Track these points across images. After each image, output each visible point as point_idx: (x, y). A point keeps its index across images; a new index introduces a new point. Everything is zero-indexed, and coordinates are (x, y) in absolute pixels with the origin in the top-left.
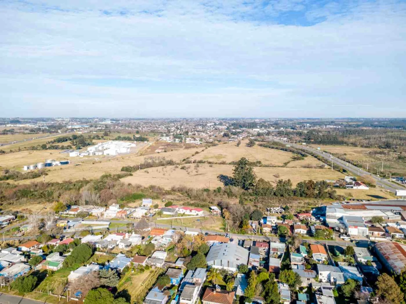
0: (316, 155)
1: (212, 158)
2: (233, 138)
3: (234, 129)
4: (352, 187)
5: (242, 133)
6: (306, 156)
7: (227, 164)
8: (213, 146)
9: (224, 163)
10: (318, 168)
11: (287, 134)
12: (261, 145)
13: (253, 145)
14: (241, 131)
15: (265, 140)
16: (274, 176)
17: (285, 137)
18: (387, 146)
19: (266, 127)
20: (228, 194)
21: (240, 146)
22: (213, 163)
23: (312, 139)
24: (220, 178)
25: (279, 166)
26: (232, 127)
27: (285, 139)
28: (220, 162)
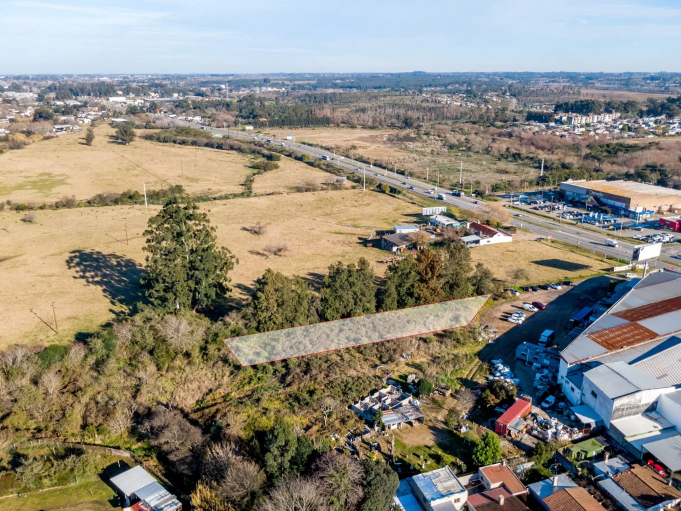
0: (299, 155)
1: (20, 187)
2: (65, 122)
3: (57, 99)
4: (477, 242)
5: (83, 109)
6: (278, 159)
7: (79, 206)
8: (12, 148)
9: (68, 204)
10: (330, 188)
11: (198, 108)
12: (149, 138)
13: (131, 140)
14: (79, 104)
15: (153, 124)
16: (245, 229)
17: (195, 115)
18: (407, 124)
19: (137, 92)
20: (151, 352)
21: (93, 143)
22: (31, 208)
23: (261, 117)
24: (78, 264)
25: (235, 196)
26: (52, 95)
27: (198, 118)
28: (53, 200)
